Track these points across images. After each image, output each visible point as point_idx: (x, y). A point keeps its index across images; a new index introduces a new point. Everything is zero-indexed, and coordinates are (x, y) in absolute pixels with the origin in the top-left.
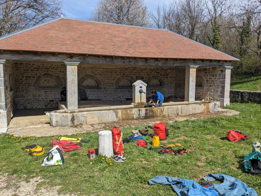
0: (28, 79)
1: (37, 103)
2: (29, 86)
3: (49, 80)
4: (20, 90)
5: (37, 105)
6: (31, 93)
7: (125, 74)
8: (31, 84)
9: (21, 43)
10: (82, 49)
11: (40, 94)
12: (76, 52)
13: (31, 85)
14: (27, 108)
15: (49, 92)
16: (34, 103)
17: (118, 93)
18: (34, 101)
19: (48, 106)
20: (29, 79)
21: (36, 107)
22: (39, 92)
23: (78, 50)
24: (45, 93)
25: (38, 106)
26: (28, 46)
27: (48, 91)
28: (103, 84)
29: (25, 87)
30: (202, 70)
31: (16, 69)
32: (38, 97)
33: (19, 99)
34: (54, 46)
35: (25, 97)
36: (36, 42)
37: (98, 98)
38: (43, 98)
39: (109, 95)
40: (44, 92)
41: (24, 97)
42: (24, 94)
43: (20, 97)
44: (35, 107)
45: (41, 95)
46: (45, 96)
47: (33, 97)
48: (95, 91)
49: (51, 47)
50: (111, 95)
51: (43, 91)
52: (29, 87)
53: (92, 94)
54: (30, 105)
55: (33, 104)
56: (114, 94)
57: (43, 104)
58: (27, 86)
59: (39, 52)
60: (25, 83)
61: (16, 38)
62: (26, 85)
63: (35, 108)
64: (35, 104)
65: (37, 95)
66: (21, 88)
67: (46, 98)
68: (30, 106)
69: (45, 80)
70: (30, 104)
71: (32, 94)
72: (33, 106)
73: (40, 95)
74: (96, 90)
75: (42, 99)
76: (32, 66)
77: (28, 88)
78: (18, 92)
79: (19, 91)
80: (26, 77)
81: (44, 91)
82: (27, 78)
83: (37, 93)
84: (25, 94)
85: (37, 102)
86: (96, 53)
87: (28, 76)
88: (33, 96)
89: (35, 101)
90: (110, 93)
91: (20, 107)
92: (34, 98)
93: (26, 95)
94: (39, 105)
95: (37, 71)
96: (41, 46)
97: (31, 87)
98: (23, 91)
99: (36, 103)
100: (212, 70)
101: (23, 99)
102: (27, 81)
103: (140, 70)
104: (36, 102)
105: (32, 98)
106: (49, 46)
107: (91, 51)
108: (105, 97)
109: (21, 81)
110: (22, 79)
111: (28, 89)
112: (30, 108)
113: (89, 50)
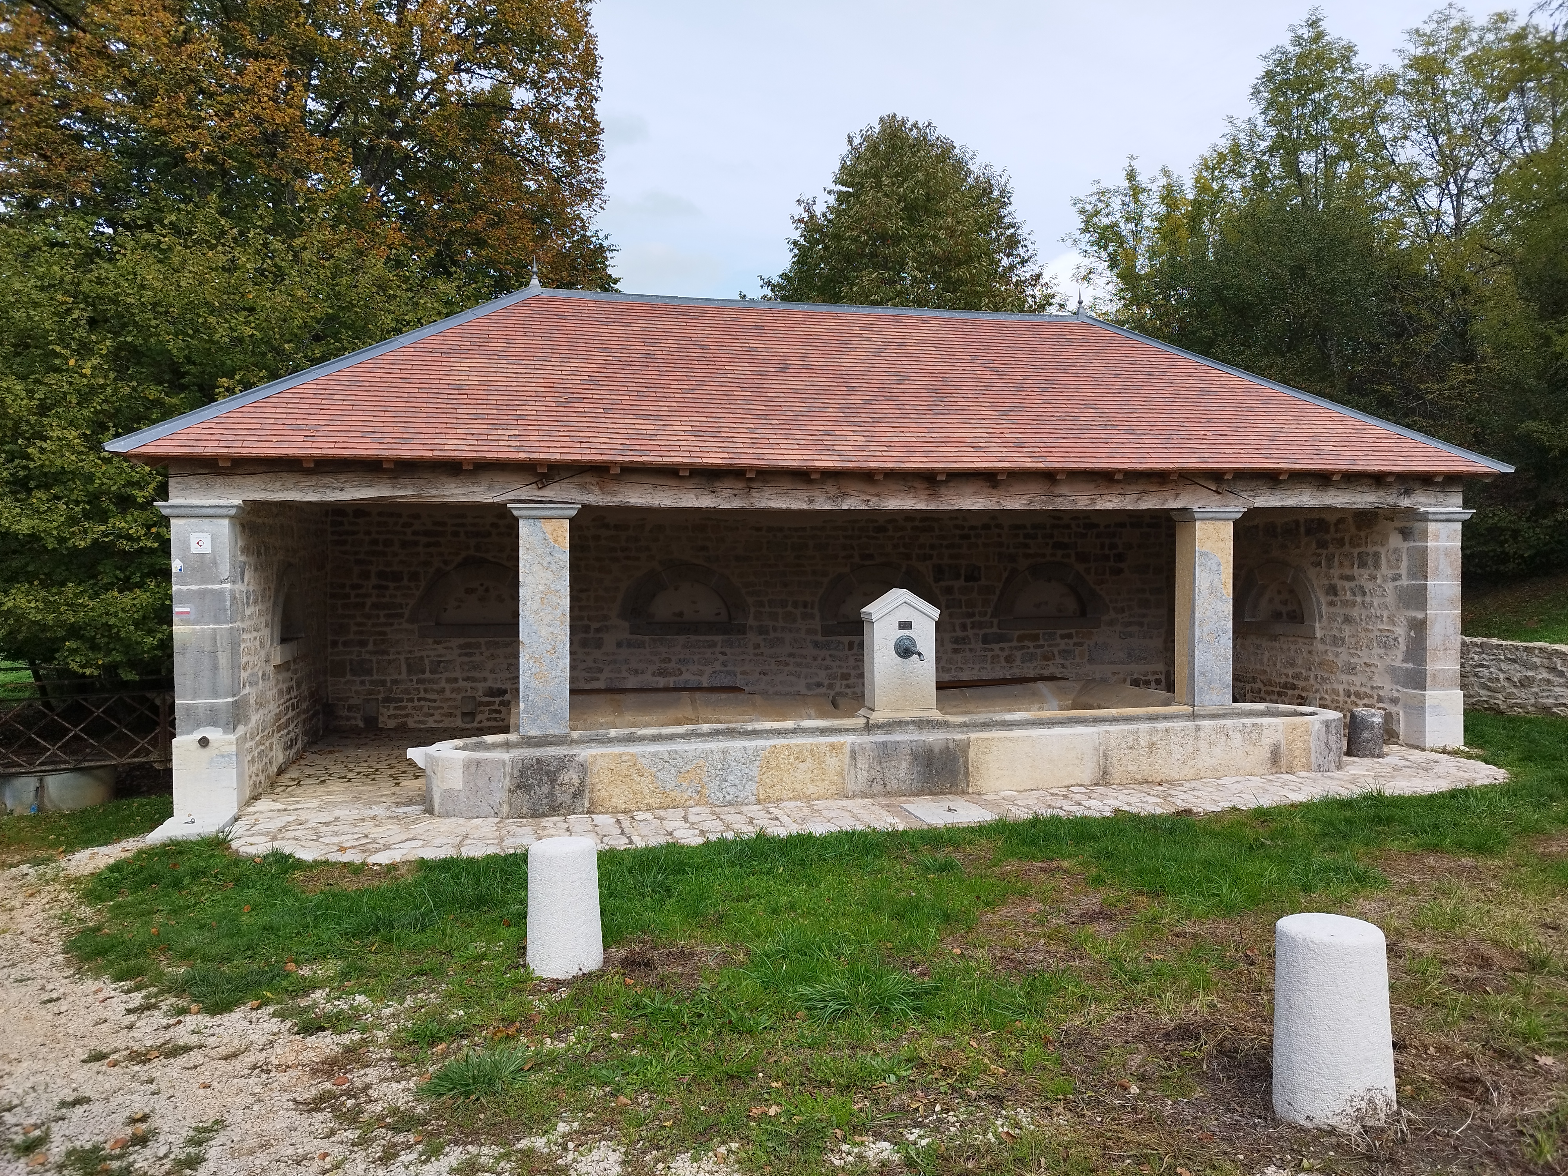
0: (386, 588)
1: (425, 699)
2: (391, 621)
3: (487, 590)
4: (351, 636)
5: (425, 710)
6: (398, 653)
7: (870, 557)
8: (400, 611)
9: (314, 422)
10: (592, 440)
11: (440, 656)
12: (558, 457)
13: (401, 616)
14: (380, 725)
15: (484, 648)
16: (412, 700)
17: (832, 652)
18: (415, 689)
19: (479, 718)
20: (391, 585)
21: (420, 722)
22: (436, 646)
23: (571, 445)
24: (466, 654)
25: (433, 715)
26: (342, 434)
27: (478, 645)
28: (752, 610)
29: (374, 625)
30: (1302, 529)
31: (336, 538)
32: (431, 672)
33: (343, 680)
34: (458, 431)
35: (372, 669)
36: (382, 414)
37: (726, 681)
38: (456, 680)
39: (787, 665)
40: (461, 647)
41: (369, 672)
42: (367, 657)
43: (351, 670)
44: (416, 718)
45: (447, 662)
46: (467, 668)
47: (410, 671)
48: (714, 645)
49: (444, 436)
50: (798, 665)
51: (456, 642)
52: (392, 624)
53: (696, 657)
54: (392, 712)
55: (405, 708)
56: (815, 659)
57: (456, 708)
58: (382, 620)
59: (388, 460)
60: (375, 606)
61: (297, 400)
62: (378, 616)
63: (417, 726)
64: (414, 708)
65: (427, 661)
66: (354, 628)
67: (467, 679)
68: (396, 717)
69: (470, 591)
70: (395, 708)
71: (402, 657)
72: (407, 716)
73: (441, 662)
74: (718, 638)
75: (448, 680)
76: (406, 525)
77: (388, 629)
78: (341, 648)
79: (345, 644)
80: (381, 575)
81: (461, 641)
82: (385, 583)
83: (424, 654)
84: (374, 659)
85: (428, 696)
86: (660, 459)
87: (388, 570)
88: (409, 665)
89: (418, 689)
90: (791, 655)
91: (348, 719)
92: (415, 678)
93: (378, 663)
94: (436, 712)
95: (428, 545)
96: (400, 435)
97: (400, 624)
98: (363, 644)
99: (422, 703)
100: (1353, 530)
101: (362, 683)
102: (384, 596)
103: (958, 532)
104: (422, 695)
105: (404, 676)
106: (437, 431)
107: (638, 448)
108: (764, 674)
109: (357, 596)
110: (359, 587)
111: (384, 633)
112: (392, 724)
113: (627, 442)
